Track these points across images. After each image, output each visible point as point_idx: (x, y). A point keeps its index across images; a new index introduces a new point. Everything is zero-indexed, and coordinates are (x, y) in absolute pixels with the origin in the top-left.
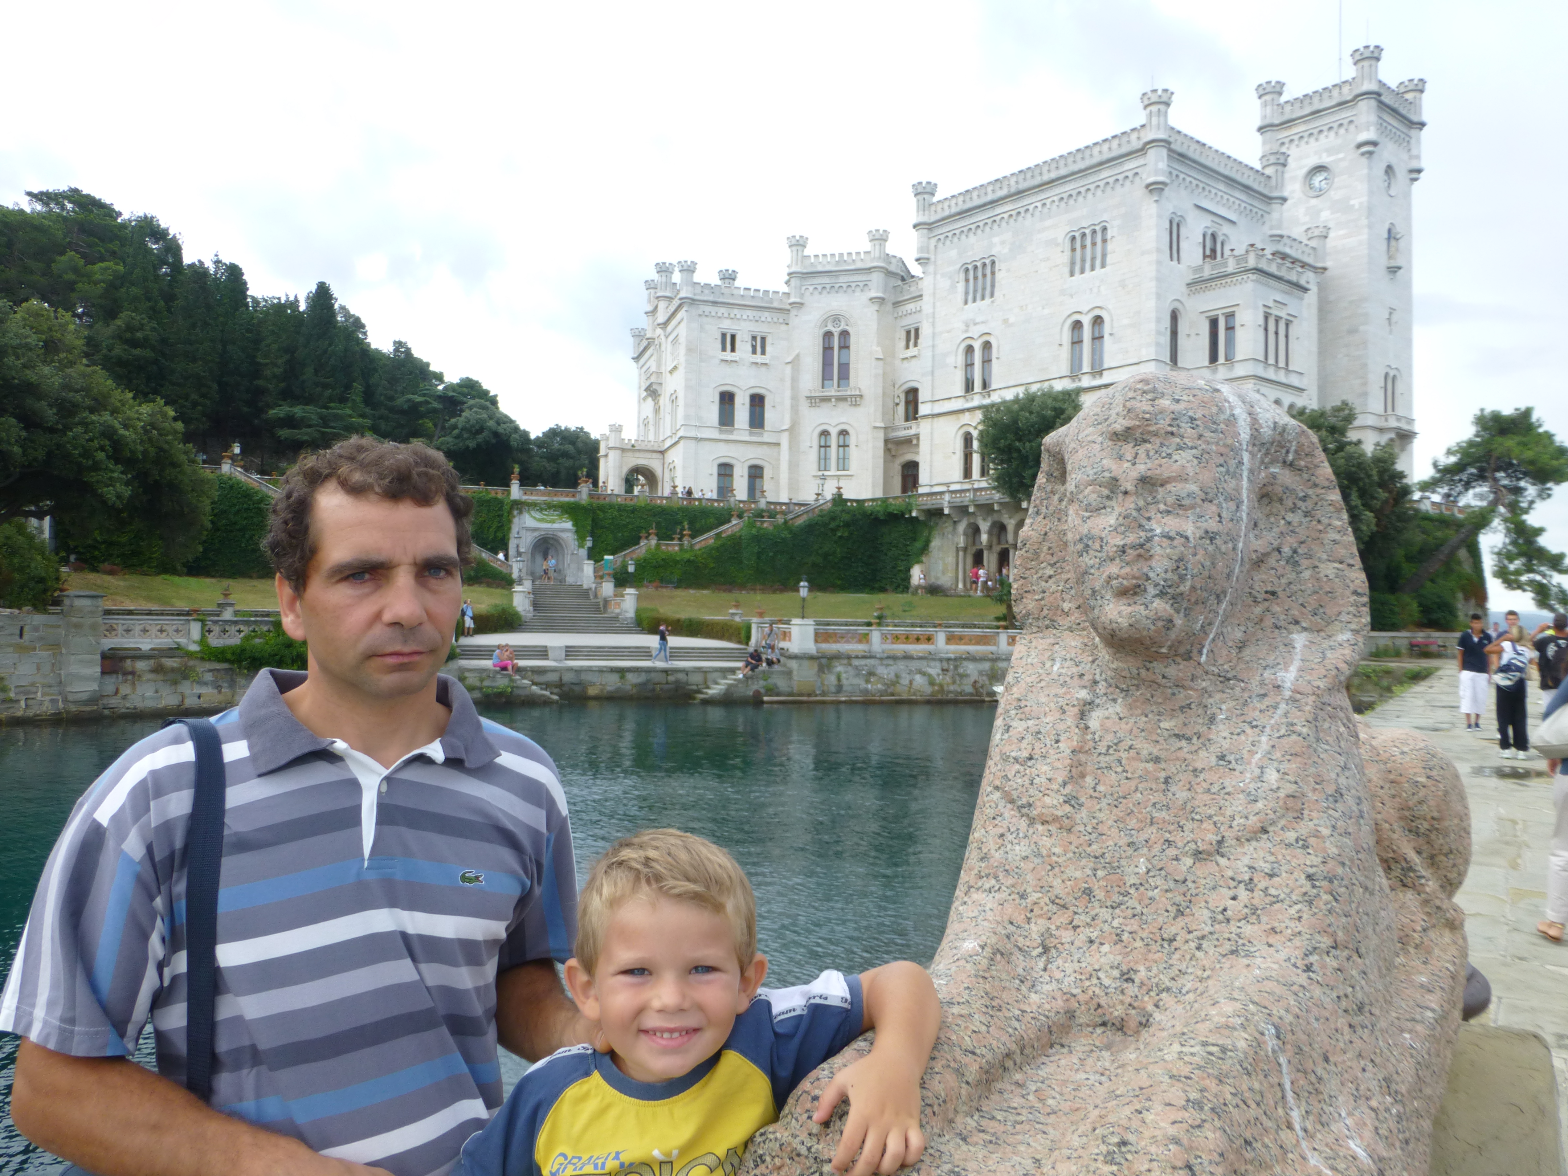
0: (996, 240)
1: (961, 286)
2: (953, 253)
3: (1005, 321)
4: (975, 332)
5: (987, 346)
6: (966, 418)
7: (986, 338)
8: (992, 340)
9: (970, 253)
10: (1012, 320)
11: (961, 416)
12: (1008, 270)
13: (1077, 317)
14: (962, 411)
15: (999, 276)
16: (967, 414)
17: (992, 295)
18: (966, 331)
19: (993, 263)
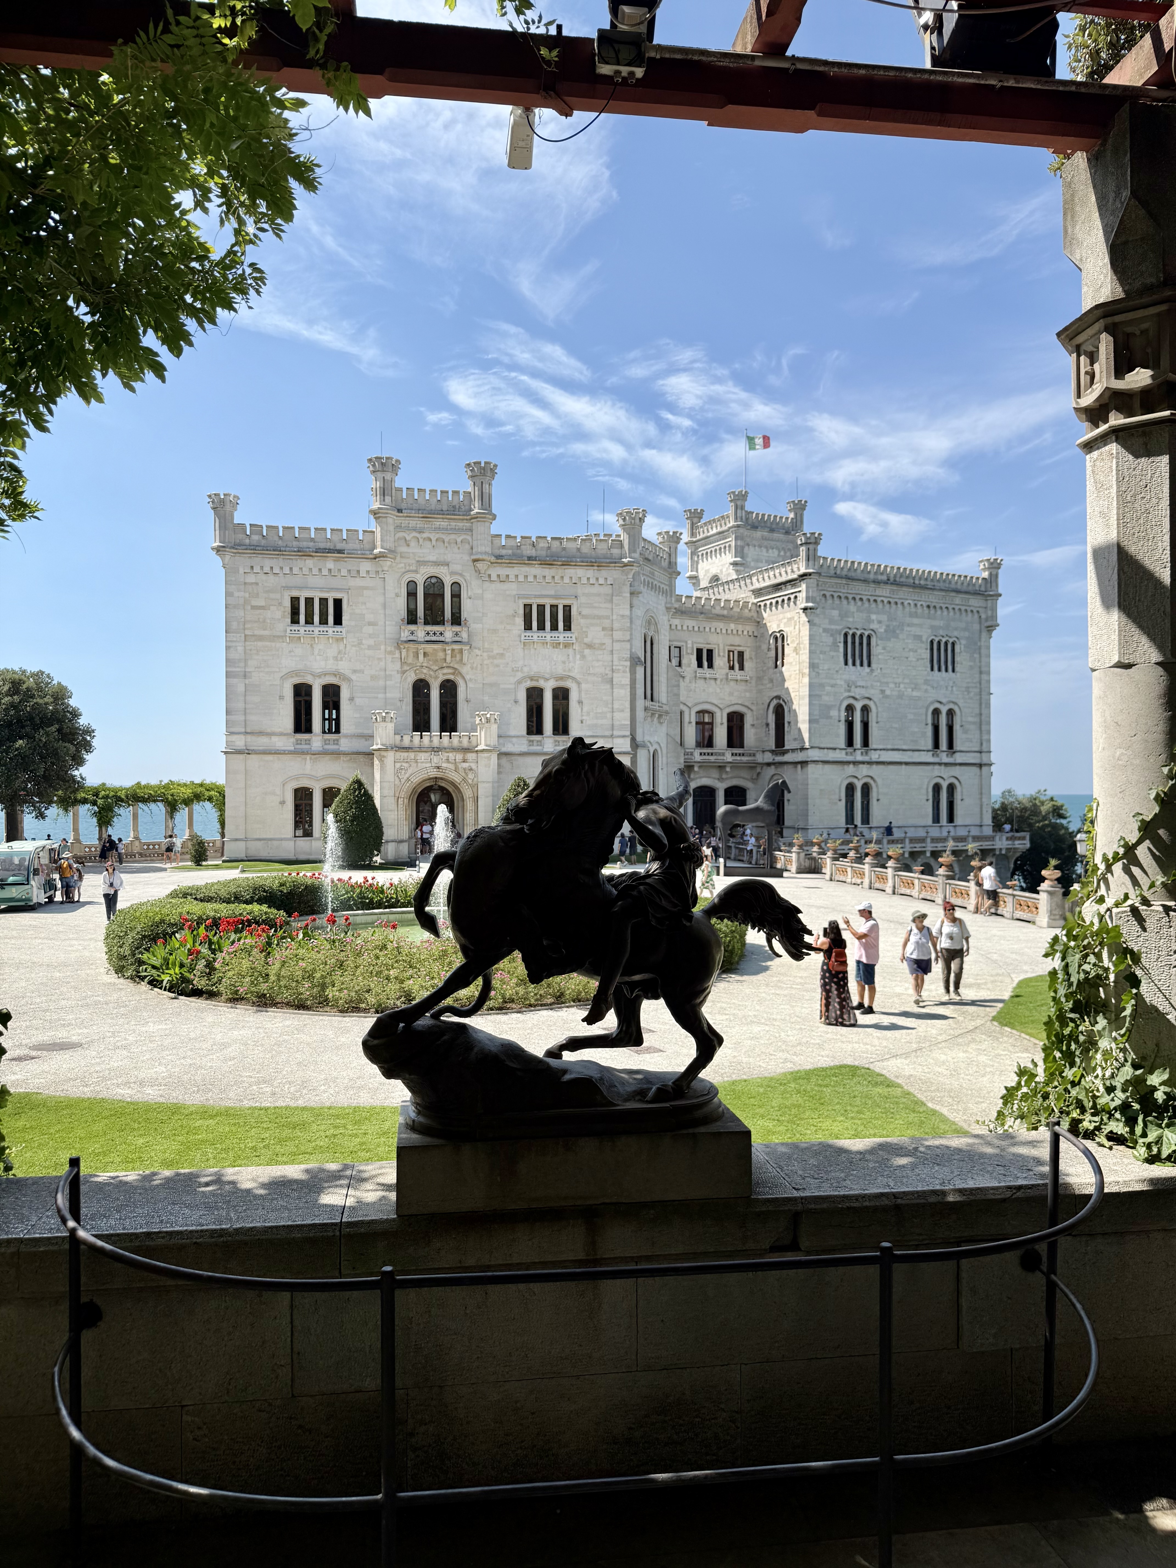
0: (874, 617)
1: (842, 645)
2: (835, 613)
3: (883, 692)
4: (857, 692)
5: (865, 709)
6: (851, 769)
7: (866, 702)
8: (871, 704)
9: (851, 619)
10: (888, 692)
11: (846, 767)
12: (884, 648)
13: (937, 705)
14: (848, 763)
15: (874, 651)
16: (851, 766)
17: (869, 665)
18: (849, 691)
19: (869, 637)
